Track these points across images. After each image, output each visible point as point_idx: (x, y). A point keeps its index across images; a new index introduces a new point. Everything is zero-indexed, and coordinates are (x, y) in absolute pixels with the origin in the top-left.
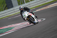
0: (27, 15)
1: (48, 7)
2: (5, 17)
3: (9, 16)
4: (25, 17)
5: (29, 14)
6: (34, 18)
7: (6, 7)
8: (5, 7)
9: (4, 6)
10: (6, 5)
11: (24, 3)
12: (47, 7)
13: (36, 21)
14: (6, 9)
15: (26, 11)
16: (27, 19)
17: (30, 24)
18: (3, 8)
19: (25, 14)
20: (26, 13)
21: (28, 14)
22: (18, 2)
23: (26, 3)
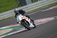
4: (19, 21)
7: (19, 4)
9: (17, 4)
11: (38, 1)
14: (19, 6)
20: (20, 17)
21: (22, 18)
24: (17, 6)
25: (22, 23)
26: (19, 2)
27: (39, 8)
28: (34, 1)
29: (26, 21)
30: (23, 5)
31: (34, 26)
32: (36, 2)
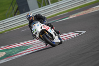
0: (39, 30)
1: (91, 11)
2: (15, 28)
3: (22, 26)
5: (43, 28)
6: (52, 35)
7: (17, 10)
8: (15, 10)
9: (13, 9)
10: (17, 7)
11: (49, 4)
12: (88, 11)
13: (56, 40)
14: (17, 13)
15: (39, 22)
16: (40, 36)
17: (46, 45)
18: (12, 12)
19: (36, 27)
20: (38, 25)
21: (41, 28)
22: (38, 2)
23: (52, 3)
24: (13, 13)
25: (41, 36)
26: (16, 7)
27: (52, 16)
28: (42, 5)
29: (48, 32)
30: (24, 11)
31: (60, 41)
32: (46, 5)
